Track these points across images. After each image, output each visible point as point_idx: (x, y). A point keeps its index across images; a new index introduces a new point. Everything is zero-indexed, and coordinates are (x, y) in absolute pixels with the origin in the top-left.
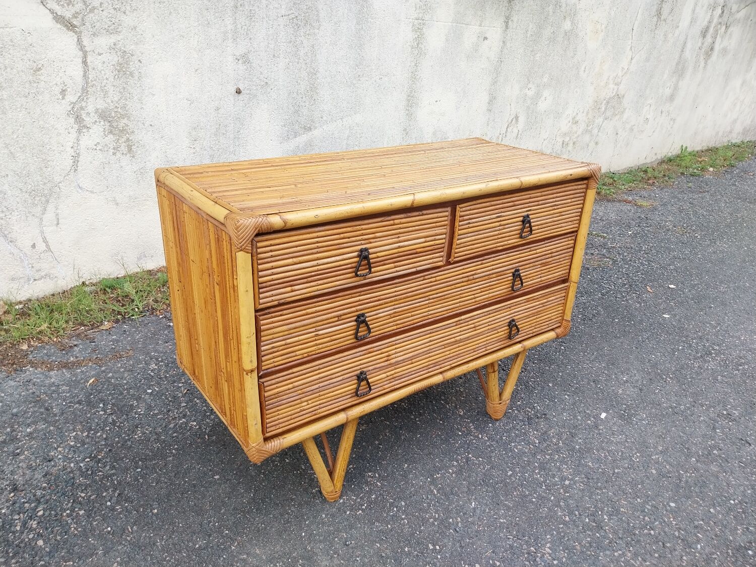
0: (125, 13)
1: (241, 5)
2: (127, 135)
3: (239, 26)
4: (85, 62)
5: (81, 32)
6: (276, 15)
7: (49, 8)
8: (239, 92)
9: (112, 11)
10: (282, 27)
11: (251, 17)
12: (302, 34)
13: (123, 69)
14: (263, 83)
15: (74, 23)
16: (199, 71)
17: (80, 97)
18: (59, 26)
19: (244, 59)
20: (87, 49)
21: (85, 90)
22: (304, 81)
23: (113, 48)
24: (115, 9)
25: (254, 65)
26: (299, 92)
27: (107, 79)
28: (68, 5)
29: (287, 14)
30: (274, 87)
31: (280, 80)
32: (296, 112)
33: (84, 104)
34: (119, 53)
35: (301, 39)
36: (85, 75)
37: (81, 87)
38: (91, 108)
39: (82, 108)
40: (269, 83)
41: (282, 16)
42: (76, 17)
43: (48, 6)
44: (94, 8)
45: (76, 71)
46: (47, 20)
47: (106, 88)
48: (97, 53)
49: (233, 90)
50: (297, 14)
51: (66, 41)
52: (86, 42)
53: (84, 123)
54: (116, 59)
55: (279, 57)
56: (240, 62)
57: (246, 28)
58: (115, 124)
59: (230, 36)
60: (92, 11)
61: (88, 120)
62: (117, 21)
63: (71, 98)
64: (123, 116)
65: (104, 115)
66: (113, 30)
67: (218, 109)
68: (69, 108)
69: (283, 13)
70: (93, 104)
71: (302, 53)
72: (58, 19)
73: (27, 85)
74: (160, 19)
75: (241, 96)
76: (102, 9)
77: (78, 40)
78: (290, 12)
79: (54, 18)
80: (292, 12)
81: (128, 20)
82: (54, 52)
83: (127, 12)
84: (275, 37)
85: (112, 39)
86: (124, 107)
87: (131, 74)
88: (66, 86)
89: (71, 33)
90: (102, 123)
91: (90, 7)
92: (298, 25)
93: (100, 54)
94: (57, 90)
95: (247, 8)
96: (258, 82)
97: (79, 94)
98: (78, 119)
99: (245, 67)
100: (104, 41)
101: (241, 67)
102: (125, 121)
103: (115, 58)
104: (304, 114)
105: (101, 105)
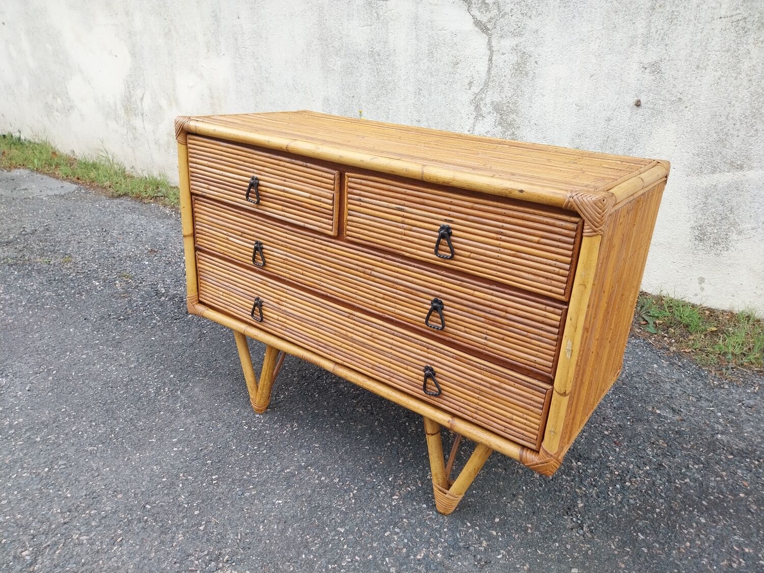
0: (530, 17)
1: (660, 6)
2: (513, 129)
3: (653, 30)
4: (490, 60)
5: (491, 35)
6: (711, 16)
7: (472, 14)
8: (638, 104)
9: (520, 16)
10: (717, 31)
11: (672, 19)
12: (751, 41)
13: (520, 69)
14: (674, 99)
15: (488, 26)
16: (594, 77)
17: (482, 89)
18: (477, 29)
19: (655, 68)
20: (494, 49)
21: (486, 84)
22: (743, 103)
23: (515, 49)
24: (522, 14)
25: (666, 76)
26: (731, 116)
27: (505, 76)
28: (486, 12)
29: (729, 14)
30: (691, 106)
31: (701, 97)
32: (720, 141)
33: (484, 96)
34: (519, 54)
35: (749, 47)
36: (489, 71)
37: (484, 81)
38: (488, 100)
39: (481, 99)
40: (685, 99)
41: (721, 18)
42: (490, 22)
43: (472, 13)
44: (506, 14)
45: (483, 67)
46: (469, 25)
47: (503, 84)
48: (501, 52)
49: (632, 101)
50: (746, 15)
51: (479, 41)
52: (494, 43)
53: (481, 113)
54: (516, 59)
55: (705, 70)
56: (647, 71)
57: (663, 32)
58: (504, 117)
59: (639, 41)
60: (503, 16)
61: (484, 110)
62: (522, 25)
63: (475, 89)
64: (513, 111)
65: (497, 108)
66: (517, 33)
67: (609, 120)
68: (472, 98)
69: (723, 13)
70: (492, 96)
71: (745, 65)
72: (478, 23)
73: (448, 76)
74: (563, 22)
75: (640, 110)
76: (511, 14)
77: (489, 41)
78: (734, 13)
79: (474, 23)
80: (738, 11)
81: (532, 24)
82: (470, 50)
83: (533, 16)
84: (704, 44)
85: (516, 41)
86: (515, 103)
87: (527, 74)
88: (473, 78)
89: (484, 35)
90: (495, 114)
91: (503, 13)
92: (746, 29)
93: (503, 54)
94: (467, 81)
95: (667, 9)
96: (667, 96)
97: (482, 87)
98: (477, 107)
99: (653, 77)
100: (508, 43)
101: (648, 77)
102: (514, 116)
103: (514, 58)
104: (735, 146)
105: (497, 98)
